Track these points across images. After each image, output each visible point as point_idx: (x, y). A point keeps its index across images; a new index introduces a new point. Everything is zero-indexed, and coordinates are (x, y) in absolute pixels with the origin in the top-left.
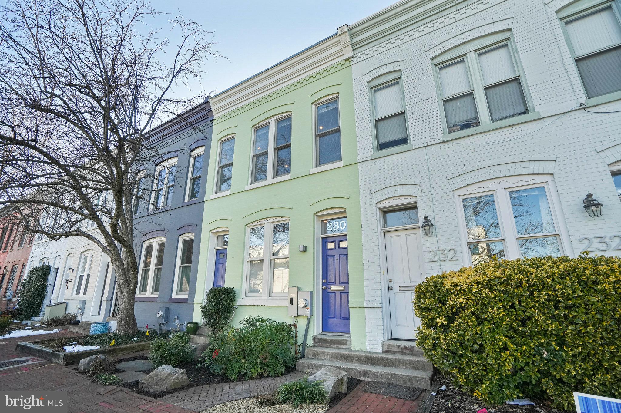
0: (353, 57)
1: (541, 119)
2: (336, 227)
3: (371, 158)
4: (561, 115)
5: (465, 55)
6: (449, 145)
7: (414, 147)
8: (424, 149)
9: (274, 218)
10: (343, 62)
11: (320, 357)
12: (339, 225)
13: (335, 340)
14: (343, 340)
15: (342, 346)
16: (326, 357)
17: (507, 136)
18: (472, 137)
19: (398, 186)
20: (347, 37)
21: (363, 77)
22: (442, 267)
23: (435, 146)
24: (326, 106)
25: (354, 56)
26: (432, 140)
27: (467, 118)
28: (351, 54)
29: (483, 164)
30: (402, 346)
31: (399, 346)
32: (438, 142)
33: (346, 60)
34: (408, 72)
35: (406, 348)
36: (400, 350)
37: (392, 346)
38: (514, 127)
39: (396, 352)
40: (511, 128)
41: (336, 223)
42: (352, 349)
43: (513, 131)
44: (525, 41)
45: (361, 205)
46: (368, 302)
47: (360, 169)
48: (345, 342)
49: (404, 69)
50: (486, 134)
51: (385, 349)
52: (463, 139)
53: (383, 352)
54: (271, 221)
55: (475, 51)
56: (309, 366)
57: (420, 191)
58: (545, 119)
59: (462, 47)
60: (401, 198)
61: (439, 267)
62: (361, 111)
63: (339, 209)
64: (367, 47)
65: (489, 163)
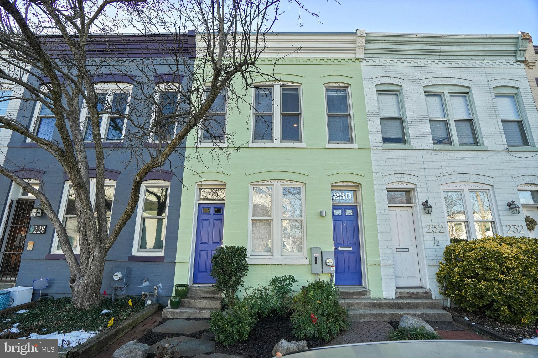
0: (362, 59)
1: (487, 151)
2: (342, 197)
3: (381, 148)
4: (497, 152)
5: (443, 93)
6: (437, 153)
7: (414, 148)
8: (421, 151)
9: (285, 181)
10: (354, 60)
11: (354, 307)
12: (345, 196)
13: (356, 292)
14: (364, 291)
15: (362, 297)
16: (360, 307)
17: (470, 156)
18: (451, 151)
19: (402, 174)
20: (363, 41)
21: (371, 79)
22: (435, 237)
23: (428, 151)
24: (336, 90)
25: (365, 59)
26: (426, 146)
27: (441, 137)
28: (362, 56)
29: (458, 171)
30: (410, 293)
31: (408, 293)
32: (430, 149)
33: (357, 59)
34: (407, 90)
35: (413, 293)
36: (409, 295)
37: (403, 293)
38: (474, 152)
39: (406, 297)
40: (472, 152)
41: (342, 194)
42: (372, 298)
43: (472, 154)
44: (478, 99)
45: (374, 183)
46: (384, 261)
47: (372, 155)
48: (365, 293)
49: (404, 86)
50: (459, 152)
51: (398, 296)
52: (446, 151)
53: (396, 298)
54: (281, 183)
55: (449, 93)
56: (356, 316)
57: (419, 181)
58: (489, 152)
59: (441, 86)
60: (404, 183)
61: (433, 236)
62: (372, 107)
63: (353, 183)
64: (375, 56)
65: (461, 171)
